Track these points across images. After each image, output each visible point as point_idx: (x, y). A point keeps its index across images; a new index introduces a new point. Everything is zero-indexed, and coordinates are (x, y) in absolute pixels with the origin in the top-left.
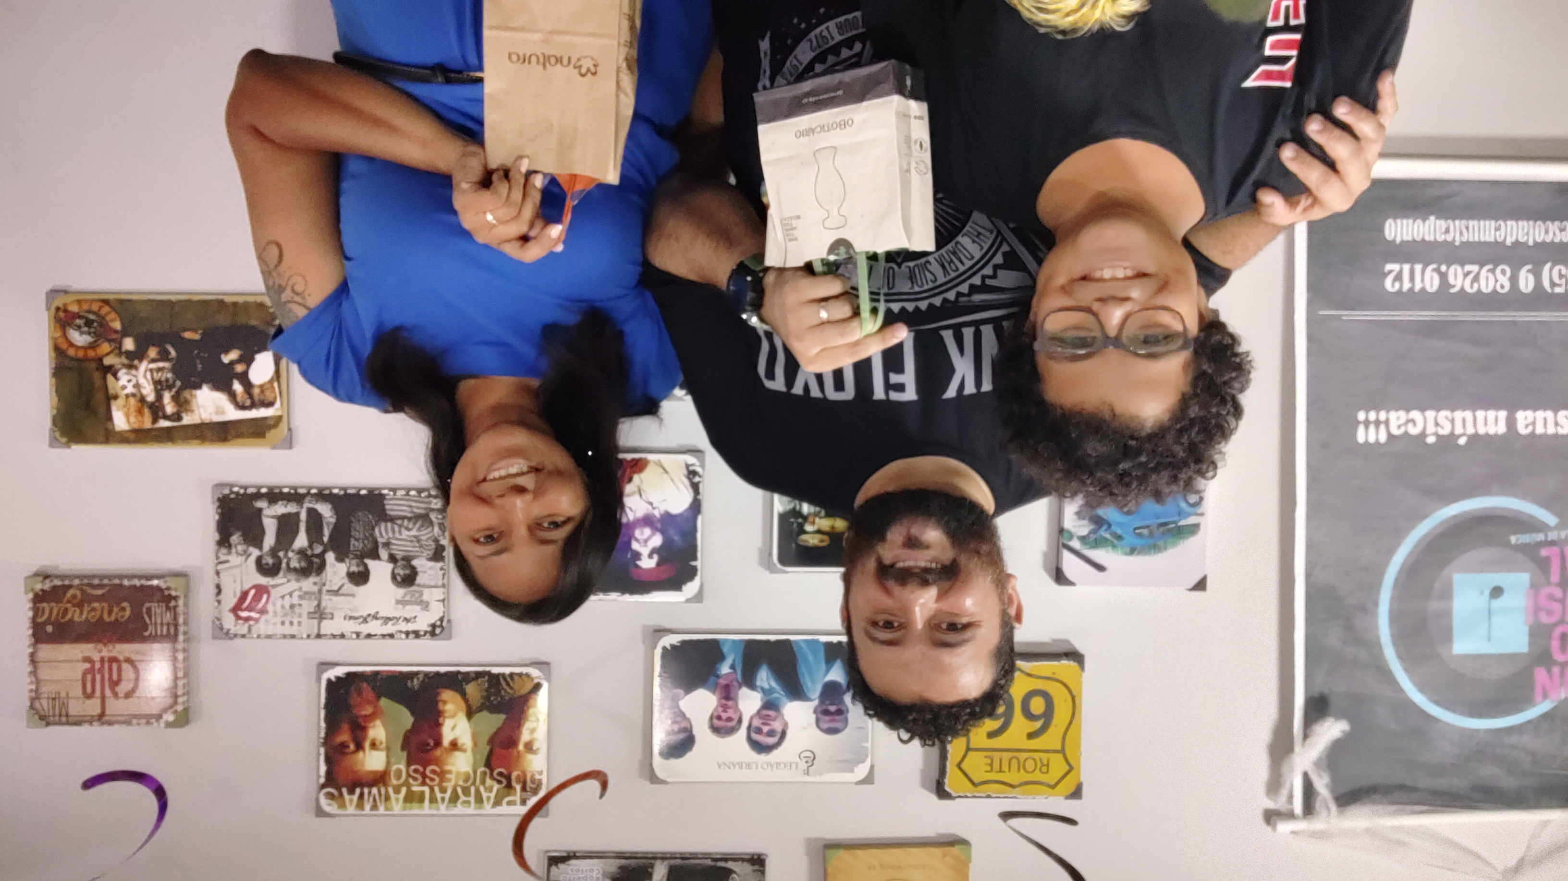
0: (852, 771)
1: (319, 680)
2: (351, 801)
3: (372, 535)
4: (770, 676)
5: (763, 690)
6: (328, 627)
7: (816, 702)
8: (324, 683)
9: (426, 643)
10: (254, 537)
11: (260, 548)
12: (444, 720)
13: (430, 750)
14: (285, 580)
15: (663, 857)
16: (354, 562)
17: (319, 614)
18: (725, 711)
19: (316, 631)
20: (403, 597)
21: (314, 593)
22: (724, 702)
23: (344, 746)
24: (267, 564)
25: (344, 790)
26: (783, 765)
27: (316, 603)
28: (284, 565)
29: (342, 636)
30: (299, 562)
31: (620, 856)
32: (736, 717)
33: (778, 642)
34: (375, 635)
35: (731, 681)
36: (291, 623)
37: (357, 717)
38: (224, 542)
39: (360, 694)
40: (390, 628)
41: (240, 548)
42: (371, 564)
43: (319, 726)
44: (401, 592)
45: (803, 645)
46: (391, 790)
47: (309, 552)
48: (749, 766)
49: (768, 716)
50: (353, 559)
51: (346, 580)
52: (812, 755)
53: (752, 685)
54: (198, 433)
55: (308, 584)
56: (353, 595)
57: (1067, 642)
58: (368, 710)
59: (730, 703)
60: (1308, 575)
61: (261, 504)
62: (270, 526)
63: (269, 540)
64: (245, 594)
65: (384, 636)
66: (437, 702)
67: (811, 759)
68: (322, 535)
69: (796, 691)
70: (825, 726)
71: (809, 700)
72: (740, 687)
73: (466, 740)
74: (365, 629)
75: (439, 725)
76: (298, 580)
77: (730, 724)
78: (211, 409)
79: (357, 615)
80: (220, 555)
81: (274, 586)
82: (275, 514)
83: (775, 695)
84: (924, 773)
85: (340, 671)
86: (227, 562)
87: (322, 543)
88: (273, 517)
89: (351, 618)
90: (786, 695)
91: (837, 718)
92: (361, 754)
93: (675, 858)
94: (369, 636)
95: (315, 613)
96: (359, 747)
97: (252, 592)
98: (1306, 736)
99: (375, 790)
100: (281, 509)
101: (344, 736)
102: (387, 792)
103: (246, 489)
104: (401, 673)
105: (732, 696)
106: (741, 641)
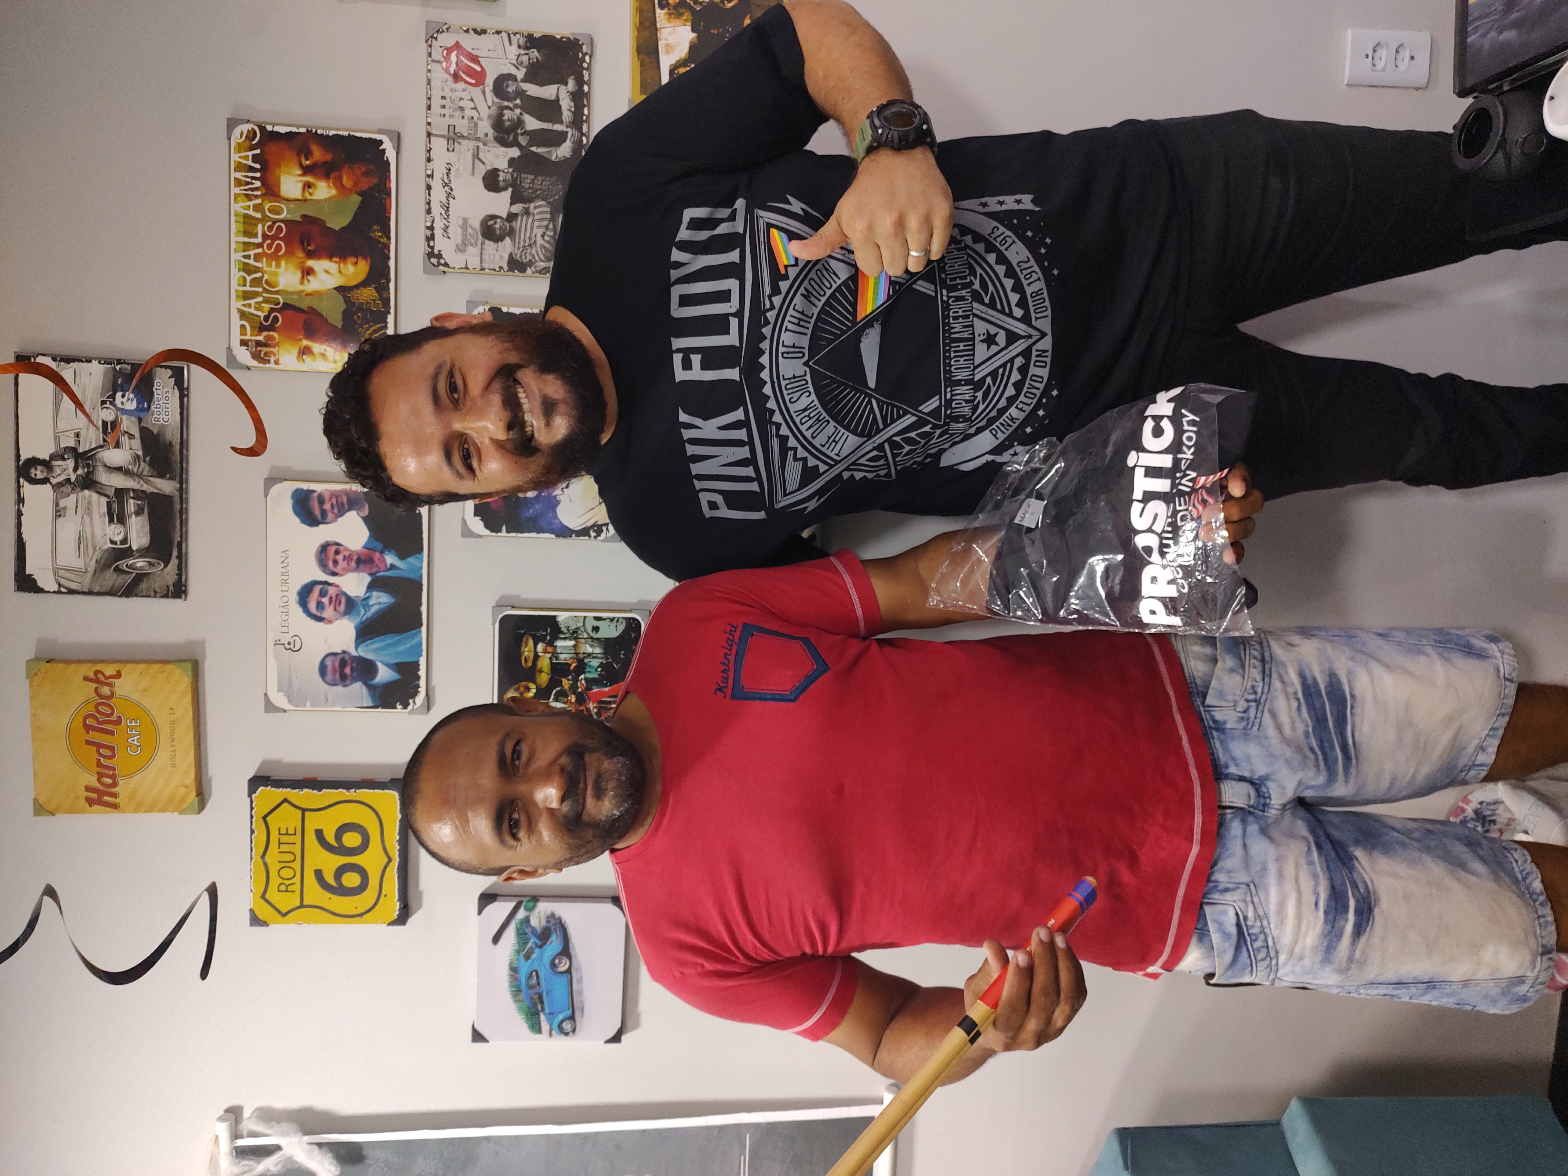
0: (279, 690)
1: (380, 132)
2: (246, 158)
3: (537, 197)
4: (382, 606)
5: (367, 599)
6: (439, 145)
7: (354, 653)
8: (378, 137)
9: (421, 248)
10: (535, 74)
11: (524, 81)
12: (336, 262)
13: (303, 244)
14: (490, 104)
15: (183, 490)
16: (509, 177)
17: (453, 137)
18: (345, 557)
19: (434, 132)
20: (470, 226)
21: (476, 133)
22: (355, 558)
23: (308, 154)
24: (507, 86)
25: (258, 151)
26: (286, 618)
27: (465, 134)
28: (506, 103)
29: (429, 160)
30: (509, 120)
31: (184, 443)
32: (338, 570)
33: (420, 614)
34: (429, 195)
35: (377, 566)
36: (444, 107)
37: (339, 171)
38: (531, 42)
39: (366, 174)
40: (437, 210)
41: (525, 59)
42: (507, 195)
43: (330, 129)
44: (476, 224)
45: (416, 641)
46: (259, 201)
47: (519, 131)
48: (285, 582)
49: (340, 603)
50: (512, 176)
51: (489, 168)
52: (296, 649)
53: (371, 587)
54: (647, 24)
55: (485, 127)
56: (473, 174)
57: (420, 906)
58: (346, 181)
59: (353, 564)
60: (488, 1139)
61: (571, 84)
62: (548, 92)
63: (533, 90)
64: (475, 59)
65: (429, 203)
66: (356, 257)
67: (292, 648)
68: (538, 146)
69: (365, 633)
70: (329, 662)
71: (357, 647)
72: (370, 574)
73: (314, 284)
74: (436, 184)
75: (330, 257)
76: (489, 117)
77: (331, 564)
78: (671, 40)
79: (452, 176)
80: (518, 36)
81: (484, 92)
82: (561, 98)
83: (362, 611)
84: (278, 763)
85: (390, 154)
86: (510, 44)
87: (530, 144)
88: (558, 97)
89: (449, 170)
90: (362, 623)
91: (337, 676)
92: (299, 172)
93: (181, 504)
94: (429, 188)
95: (455, 134)
96: (306, 170)
97: (478, 69)
98: (320, 1145)
99: (258, 184)
100: (566, 104)
101: (318, 154)
102: (256, 197)
103: (587, 69)
104: (389, 219)
105: (361, 566)
106: (421, 577)
